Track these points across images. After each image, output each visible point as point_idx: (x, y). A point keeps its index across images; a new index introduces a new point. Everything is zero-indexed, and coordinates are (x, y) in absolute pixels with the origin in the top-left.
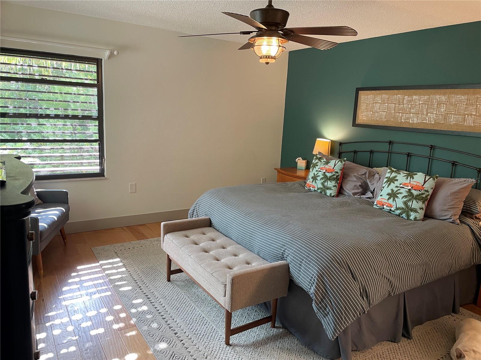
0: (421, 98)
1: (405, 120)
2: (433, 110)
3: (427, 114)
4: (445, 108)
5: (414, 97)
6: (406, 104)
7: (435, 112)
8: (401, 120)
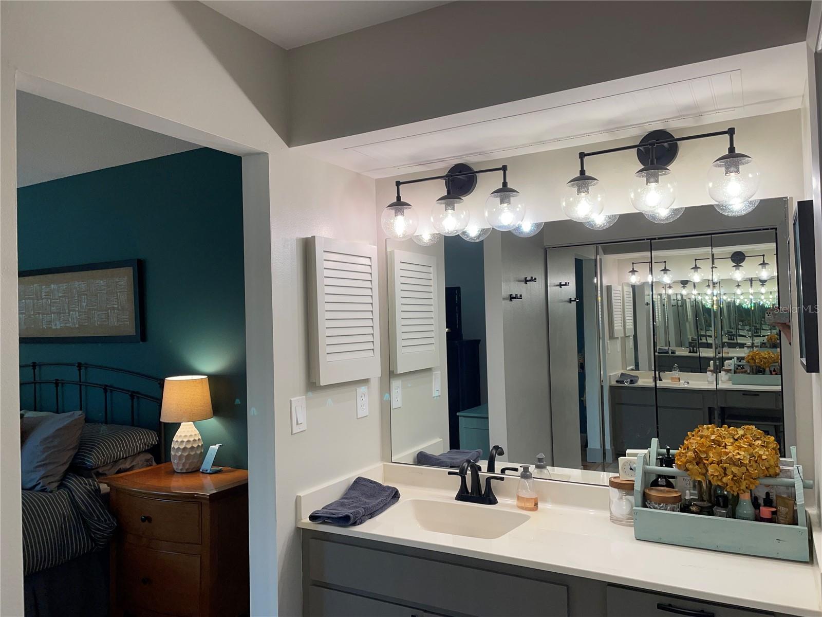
0: (59, 287)
1: (48, 325)
2: (74, 306)
3: (69, 313)
4: (86, 301)
5: (52, 286)
6: (45, 298)
7: (77, 309)
8: (42, 325)
